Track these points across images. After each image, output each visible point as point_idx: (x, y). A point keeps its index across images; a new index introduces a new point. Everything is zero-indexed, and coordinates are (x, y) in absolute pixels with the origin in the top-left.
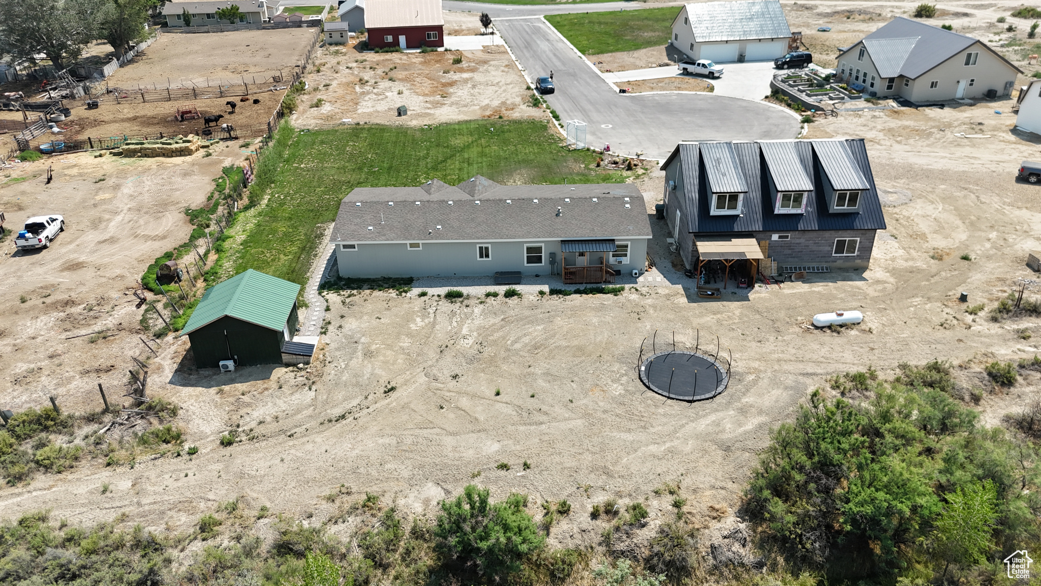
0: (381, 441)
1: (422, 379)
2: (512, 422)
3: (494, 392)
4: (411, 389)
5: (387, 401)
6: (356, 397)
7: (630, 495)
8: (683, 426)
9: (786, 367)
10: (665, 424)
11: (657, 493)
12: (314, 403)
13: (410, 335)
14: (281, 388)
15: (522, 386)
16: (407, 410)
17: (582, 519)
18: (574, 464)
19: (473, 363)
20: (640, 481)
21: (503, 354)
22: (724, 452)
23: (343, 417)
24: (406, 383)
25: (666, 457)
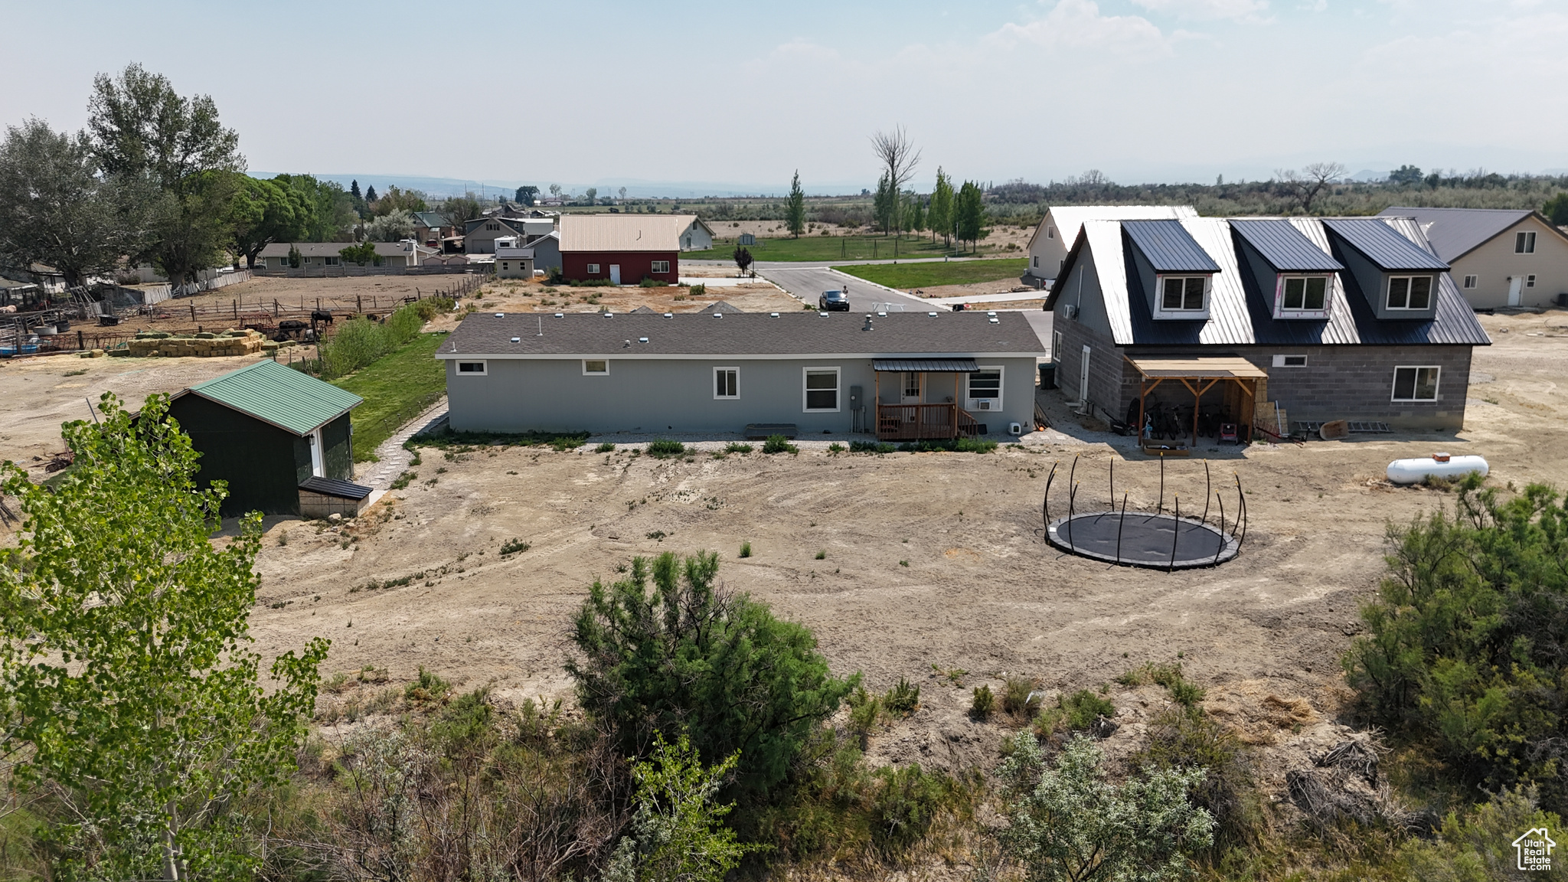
0: (476, 611)
1: (587, 538)
2: (775, 588)
3: (738, 552)
4: (560, 550)
5: (503, 564)
6: (439, 559)
7: (1061, 685)
8: (1159, 594)
9: (1355, 528)
10: (1118, 592)
11: (1128, 683)
12: (344, 567)
13: (572, 490)
14: (283, 544)
15: (797, 547)
16: (546, 573)
17: (948, 717)
18: (919, 642)
19: (695, 521)
20: (1082, 666)
21: (757, 511)
22: (1266, 630)
23: (404, 582)
24: (550, 543)
25: (1135, 633)
